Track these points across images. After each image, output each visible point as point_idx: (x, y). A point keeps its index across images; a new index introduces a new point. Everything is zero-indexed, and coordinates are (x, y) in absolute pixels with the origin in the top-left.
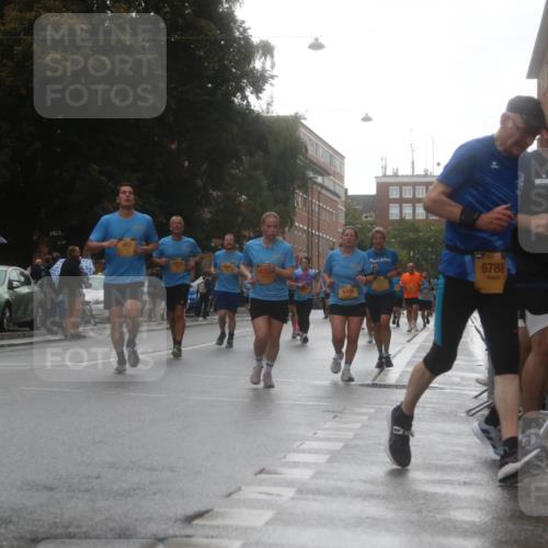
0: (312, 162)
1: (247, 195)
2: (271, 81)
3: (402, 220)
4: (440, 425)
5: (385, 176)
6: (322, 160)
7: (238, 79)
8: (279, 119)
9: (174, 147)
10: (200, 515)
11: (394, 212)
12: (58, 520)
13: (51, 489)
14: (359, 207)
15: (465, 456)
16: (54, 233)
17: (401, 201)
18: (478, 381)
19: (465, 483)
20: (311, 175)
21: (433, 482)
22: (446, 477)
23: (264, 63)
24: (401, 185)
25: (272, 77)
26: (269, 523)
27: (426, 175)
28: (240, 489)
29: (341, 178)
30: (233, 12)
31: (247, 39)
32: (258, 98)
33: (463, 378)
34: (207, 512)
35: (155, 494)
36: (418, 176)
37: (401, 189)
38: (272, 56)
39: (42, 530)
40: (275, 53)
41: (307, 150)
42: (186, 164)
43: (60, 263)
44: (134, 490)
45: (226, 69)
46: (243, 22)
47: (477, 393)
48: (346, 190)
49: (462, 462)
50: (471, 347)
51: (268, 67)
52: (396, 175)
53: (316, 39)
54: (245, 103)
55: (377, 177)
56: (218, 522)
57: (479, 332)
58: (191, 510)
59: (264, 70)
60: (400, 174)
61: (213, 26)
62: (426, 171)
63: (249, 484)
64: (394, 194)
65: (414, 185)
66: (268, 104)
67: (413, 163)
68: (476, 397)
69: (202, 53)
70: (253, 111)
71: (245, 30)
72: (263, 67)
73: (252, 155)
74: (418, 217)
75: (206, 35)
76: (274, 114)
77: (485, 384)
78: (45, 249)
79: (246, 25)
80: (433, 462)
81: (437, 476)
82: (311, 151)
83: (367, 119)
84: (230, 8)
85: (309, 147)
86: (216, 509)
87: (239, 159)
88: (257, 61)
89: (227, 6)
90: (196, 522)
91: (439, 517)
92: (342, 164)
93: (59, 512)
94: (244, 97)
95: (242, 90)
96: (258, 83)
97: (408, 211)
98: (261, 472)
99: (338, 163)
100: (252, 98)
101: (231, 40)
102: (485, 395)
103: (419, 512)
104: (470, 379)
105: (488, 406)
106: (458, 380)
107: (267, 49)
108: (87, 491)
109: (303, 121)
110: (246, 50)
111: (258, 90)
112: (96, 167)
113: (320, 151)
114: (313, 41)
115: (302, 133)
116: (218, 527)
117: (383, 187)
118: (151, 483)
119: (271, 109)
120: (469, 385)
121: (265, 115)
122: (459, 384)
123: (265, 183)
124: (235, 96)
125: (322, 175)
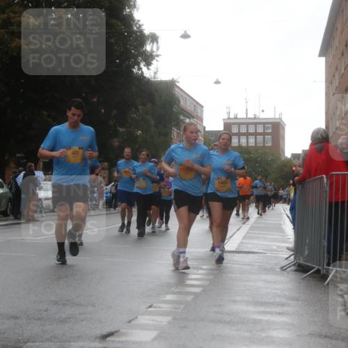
0: (183, 110)
1: (141, 131)
2: (157, 58)
3: (240, 146)
4: (264, 277)
5: (229, 118)
6: (189, 108)
7: (136, 57)
8: (161, 82)
9: (95, 100)
10: (111, 334)
11: (235, 141)
12: (20, 338)
13: (16, 318)
14: (213, 139)
15: (279, 296)
16: (19, 155)
17: (239, 135)
18: (288, 248)
19: (280, 314)
20: (182, 118)
21: (260, 313)
22: (268, 310)
23: (152, 47)
24: (239, 124)
25: (157, 56)
26: (155, 339)
27: (255, 118)
28: (136, 318)
29: (201, 120)
30: (132, 14)
31: (141, 32)
32: (148, 69)
33: (278, 247)
34: (116, 332)
35: (82, 321)
36: (249, 118)
37: (239, 127)
38: (157, 43)
39: (10, 344)
40: (159, 41)
41: (179, 102)
42: (103, 111)
43: (22, 174)
44: (69, 318)
45: (128, 51)
46: (139, 21)
47: (287, 256)
48: (204, 128)
49: (278, 300)
50: (283, 227)
51: (155, 49)
52: (236, 118)
53: (185, 32)
54: (140, 72)
55: (224, 119)
56: (123, 339)
57: (288, 217)
58: (105, 331)
59: (152, 51)
60: (239, 117)
61: (119, 23)
62: (255, 115)
63: (142, 314)
64: (235, 130)
65: (248, 124)
66: (155, 73)
67: (247, 110)
68: (287, 258)
69: (113, 41)
70: (145, 77)
71: (140, 26)
72: (152, 50)
73: (145, 105)
74: (250, 145)
75: (116, 29)
76: (159, 79)
77: (292, 251)
78: (12, 165)
79: (141, 23)
80: (260, 300)
81: (262, 309)
82: (182, 103)
83: (217, 82)
84: (131, 12)
85: (181, 100)
86: (121, 330)
87: (137, 108)
88: (148, 46)
89: (128, 10)
90: (108, 339)
91: (263, 335)
92: (202, 111)
93: (21, 332)
94: (140, 69)
95: (138, 64)
96: (148, 59)
97: (243, 141)
98: (150, 307)
99: (199, 111)
100: (144, 69)
101: (131, 32)
102: (292, 257)
103: (251, 331)
104: (283, 247)
105: (294, 265)
106: (275, 248)
107: (154, 38)
108: (40, 319)
109: (177, 84)
110: (141, 39)
111: (148, 64)
112: (45, 113)
113: (188, 103)
114: (183, 33)
115: (177, 91)
116: (122, 342)
117: (228, 126)
118: (80, 314)
119: (157, 76)
120: (282, 251)
121: (153, 80)
122: (276, 250)
123: (153, 122)
124: (134, 68)
125: (189, 118)
